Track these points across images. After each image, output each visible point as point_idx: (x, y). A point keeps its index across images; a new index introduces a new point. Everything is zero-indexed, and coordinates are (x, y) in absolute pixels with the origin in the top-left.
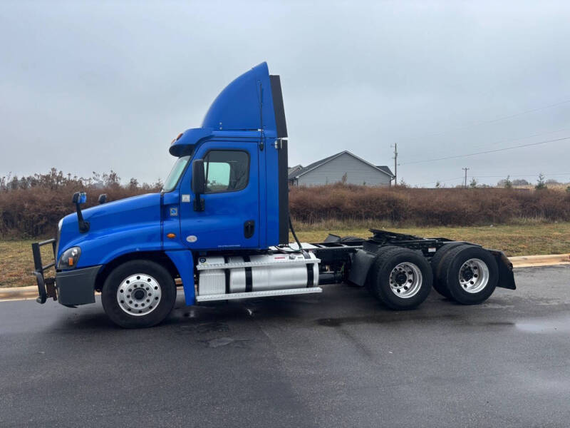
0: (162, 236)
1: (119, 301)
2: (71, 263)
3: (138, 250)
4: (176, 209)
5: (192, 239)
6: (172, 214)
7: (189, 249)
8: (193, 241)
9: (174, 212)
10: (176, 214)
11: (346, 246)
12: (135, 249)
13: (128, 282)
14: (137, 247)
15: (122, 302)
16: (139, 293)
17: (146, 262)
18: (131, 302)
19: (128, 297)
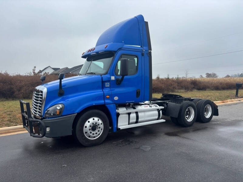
0: (104, 97)
1: (84, 133)
2: (58, 113)
3: (94, 104)
4: (109, 83)
5: (116, 98)
6: (106, 86)
7: (115, 104)
8: (117, 99)
9: (107, 85)
10: (108, 86)
11: (159, 101)
12: (93, 104)
13: (89, 122)
14: (94, 103)
15: (86, 133)
16: (94, 127)
17: (97, 111)
18: (91, 133)
19: (90, 130)
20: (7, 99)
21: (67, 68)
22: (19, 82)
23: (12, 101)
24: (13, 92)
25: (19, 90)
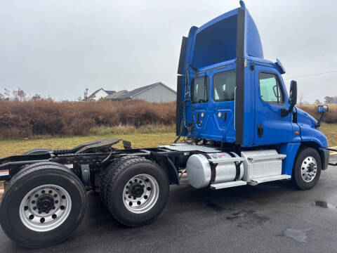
20: (52, 135)
21: (126, 91)
22: (69, 111)
23: (59, 139)
24: (61, 126)
25: (69, 124)
